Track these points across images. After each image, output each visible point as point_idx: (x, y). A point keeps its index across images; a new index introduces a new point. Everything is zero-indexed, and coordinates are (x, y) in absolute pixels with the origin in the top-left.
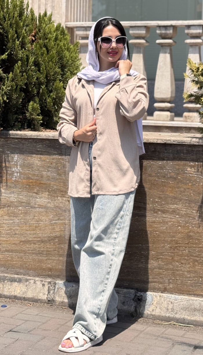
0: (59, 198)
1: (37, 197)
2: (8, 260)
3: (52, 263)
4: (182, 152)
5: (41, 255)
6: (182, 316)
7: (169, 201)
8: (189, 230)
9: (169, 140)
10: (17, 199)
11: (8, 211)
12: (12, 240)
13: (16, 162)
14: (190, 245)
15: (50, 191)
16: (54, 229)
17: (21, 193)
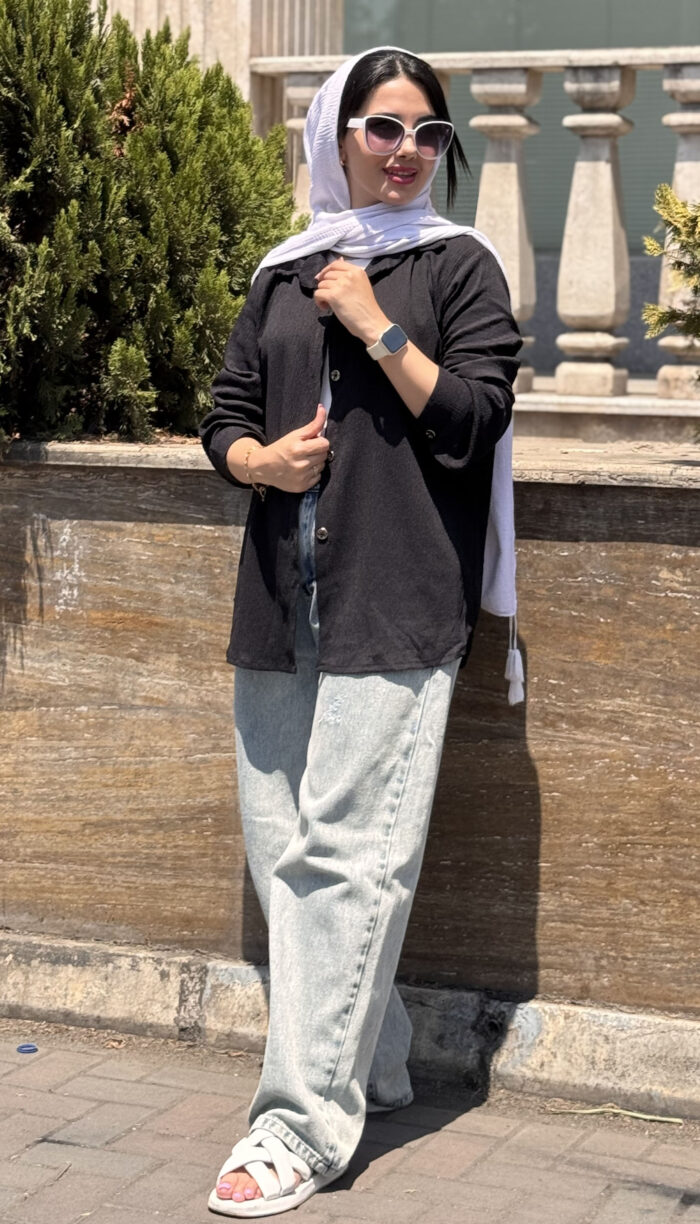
0: (215, 674)
1: (141, 670)
2: (43, 890)
3: (192, 899)
4: (640, 514)
5: (156, 870)
6: (644, 1084)
7: (595, 686)
8: (668, 786)
9: (594, 473)
10: (72, 677)
11: (40, 718)
12: (54, 818)
13: (67, 550)
14: (669, 838)
15: (186, 651)
16: (199, 780)
17: (85, 657)
